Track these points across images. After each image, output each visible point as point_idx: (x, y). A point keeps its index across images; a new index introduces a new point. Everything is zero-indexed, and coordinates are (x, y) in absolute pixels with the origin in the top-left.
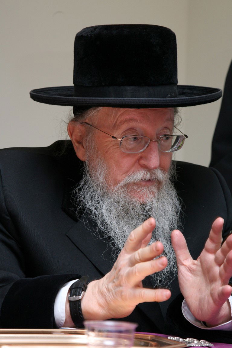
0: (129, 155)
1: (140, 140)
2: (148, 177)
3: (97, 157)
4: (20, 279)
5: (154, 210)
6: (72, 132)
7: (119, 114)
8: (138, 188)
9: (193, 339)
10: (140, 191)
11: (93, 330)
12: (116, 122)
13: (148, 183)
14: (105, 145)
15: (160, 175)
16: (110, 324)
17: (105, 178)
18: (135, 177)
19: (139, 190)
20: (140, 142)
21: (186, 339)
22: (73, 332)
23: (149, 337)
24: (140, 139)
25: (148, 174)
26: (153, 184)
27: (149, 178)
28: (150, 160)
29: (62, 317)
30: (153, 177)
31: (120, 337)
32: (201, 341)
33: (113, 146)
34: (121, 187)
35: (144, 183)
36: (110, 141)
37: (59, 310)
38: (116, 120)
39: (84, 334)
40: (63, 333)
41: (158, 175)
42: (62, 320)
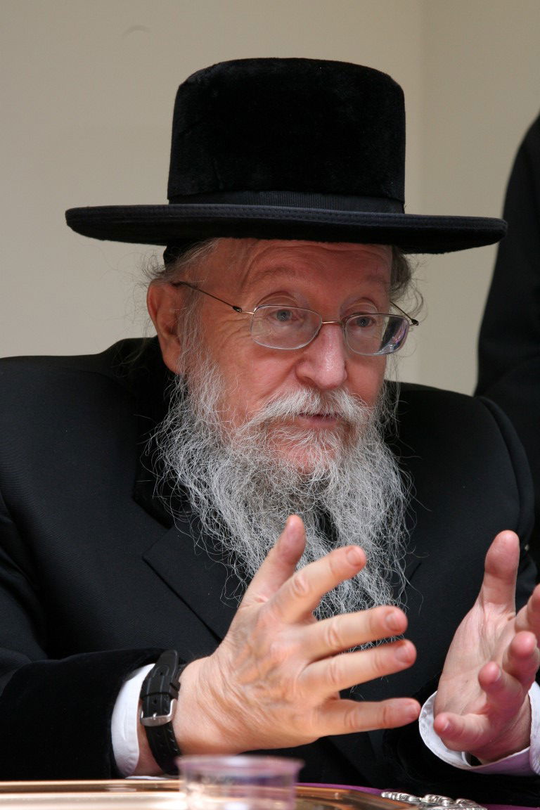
0: (272, 354)
1: (302, 320)
2: (315, 406)
3: (204, 357)
4: (30, 662)
5: (331, 487)
6: (156, 307)
7: (252, 257)
8: (293, 433)
9: (440, 797)
10: (297, 442)
11: (198, 778)
12: (247, 276)
13: (317, 424)
14: (220, 330)
15: (348, 405)
16: (238, 763)
17: (219, 406)
18: (284, 405)
19: (294, 438)
20: (301, 325)
21: (423, 796)
22: (157, 787)
23: (337, 794)
24: (301, 318)
25: (317, 401)
26: (330, 429)
27: (317, 411)
28: (321, 367)
29: (131, 752)
30: (330, 410)
31: (262, 795)
32: (458, 801)
33: (239, 331)
34: (252, 428)
35: (306, 422)
36: (231, 321)
37: (123, 735)
38: (246, 271)
39: (176, 790)
40: (135, 790)
41: (343, 406)
42: (132, 758)
